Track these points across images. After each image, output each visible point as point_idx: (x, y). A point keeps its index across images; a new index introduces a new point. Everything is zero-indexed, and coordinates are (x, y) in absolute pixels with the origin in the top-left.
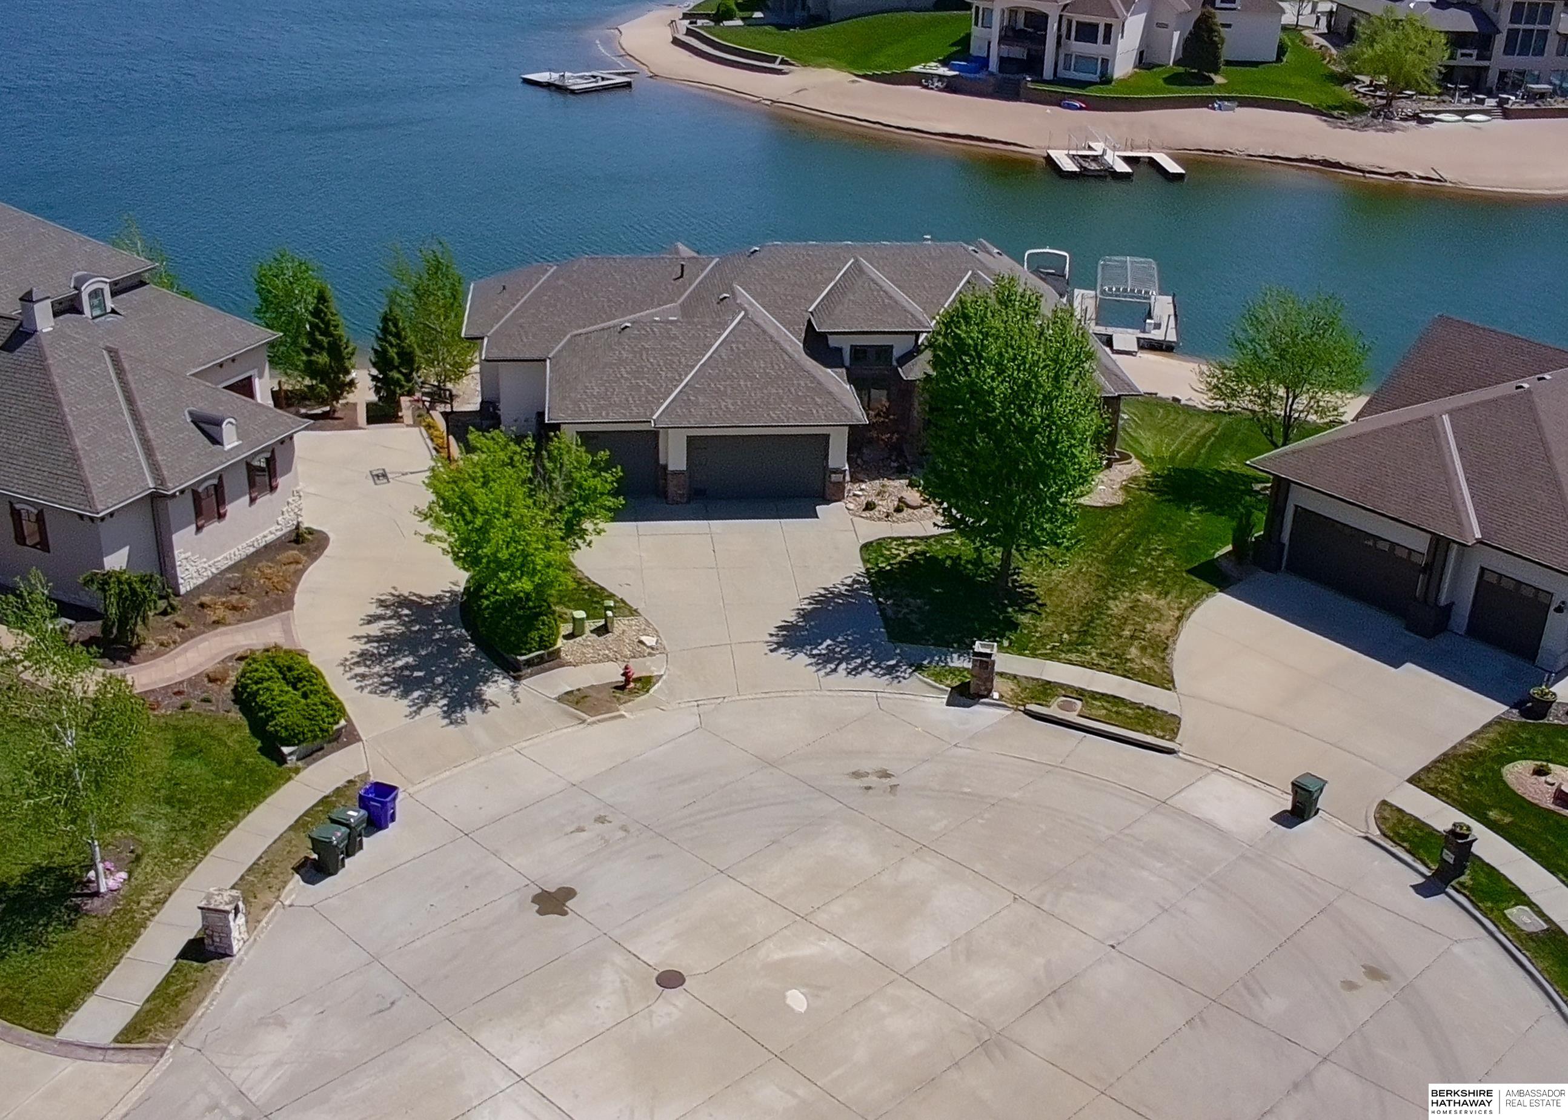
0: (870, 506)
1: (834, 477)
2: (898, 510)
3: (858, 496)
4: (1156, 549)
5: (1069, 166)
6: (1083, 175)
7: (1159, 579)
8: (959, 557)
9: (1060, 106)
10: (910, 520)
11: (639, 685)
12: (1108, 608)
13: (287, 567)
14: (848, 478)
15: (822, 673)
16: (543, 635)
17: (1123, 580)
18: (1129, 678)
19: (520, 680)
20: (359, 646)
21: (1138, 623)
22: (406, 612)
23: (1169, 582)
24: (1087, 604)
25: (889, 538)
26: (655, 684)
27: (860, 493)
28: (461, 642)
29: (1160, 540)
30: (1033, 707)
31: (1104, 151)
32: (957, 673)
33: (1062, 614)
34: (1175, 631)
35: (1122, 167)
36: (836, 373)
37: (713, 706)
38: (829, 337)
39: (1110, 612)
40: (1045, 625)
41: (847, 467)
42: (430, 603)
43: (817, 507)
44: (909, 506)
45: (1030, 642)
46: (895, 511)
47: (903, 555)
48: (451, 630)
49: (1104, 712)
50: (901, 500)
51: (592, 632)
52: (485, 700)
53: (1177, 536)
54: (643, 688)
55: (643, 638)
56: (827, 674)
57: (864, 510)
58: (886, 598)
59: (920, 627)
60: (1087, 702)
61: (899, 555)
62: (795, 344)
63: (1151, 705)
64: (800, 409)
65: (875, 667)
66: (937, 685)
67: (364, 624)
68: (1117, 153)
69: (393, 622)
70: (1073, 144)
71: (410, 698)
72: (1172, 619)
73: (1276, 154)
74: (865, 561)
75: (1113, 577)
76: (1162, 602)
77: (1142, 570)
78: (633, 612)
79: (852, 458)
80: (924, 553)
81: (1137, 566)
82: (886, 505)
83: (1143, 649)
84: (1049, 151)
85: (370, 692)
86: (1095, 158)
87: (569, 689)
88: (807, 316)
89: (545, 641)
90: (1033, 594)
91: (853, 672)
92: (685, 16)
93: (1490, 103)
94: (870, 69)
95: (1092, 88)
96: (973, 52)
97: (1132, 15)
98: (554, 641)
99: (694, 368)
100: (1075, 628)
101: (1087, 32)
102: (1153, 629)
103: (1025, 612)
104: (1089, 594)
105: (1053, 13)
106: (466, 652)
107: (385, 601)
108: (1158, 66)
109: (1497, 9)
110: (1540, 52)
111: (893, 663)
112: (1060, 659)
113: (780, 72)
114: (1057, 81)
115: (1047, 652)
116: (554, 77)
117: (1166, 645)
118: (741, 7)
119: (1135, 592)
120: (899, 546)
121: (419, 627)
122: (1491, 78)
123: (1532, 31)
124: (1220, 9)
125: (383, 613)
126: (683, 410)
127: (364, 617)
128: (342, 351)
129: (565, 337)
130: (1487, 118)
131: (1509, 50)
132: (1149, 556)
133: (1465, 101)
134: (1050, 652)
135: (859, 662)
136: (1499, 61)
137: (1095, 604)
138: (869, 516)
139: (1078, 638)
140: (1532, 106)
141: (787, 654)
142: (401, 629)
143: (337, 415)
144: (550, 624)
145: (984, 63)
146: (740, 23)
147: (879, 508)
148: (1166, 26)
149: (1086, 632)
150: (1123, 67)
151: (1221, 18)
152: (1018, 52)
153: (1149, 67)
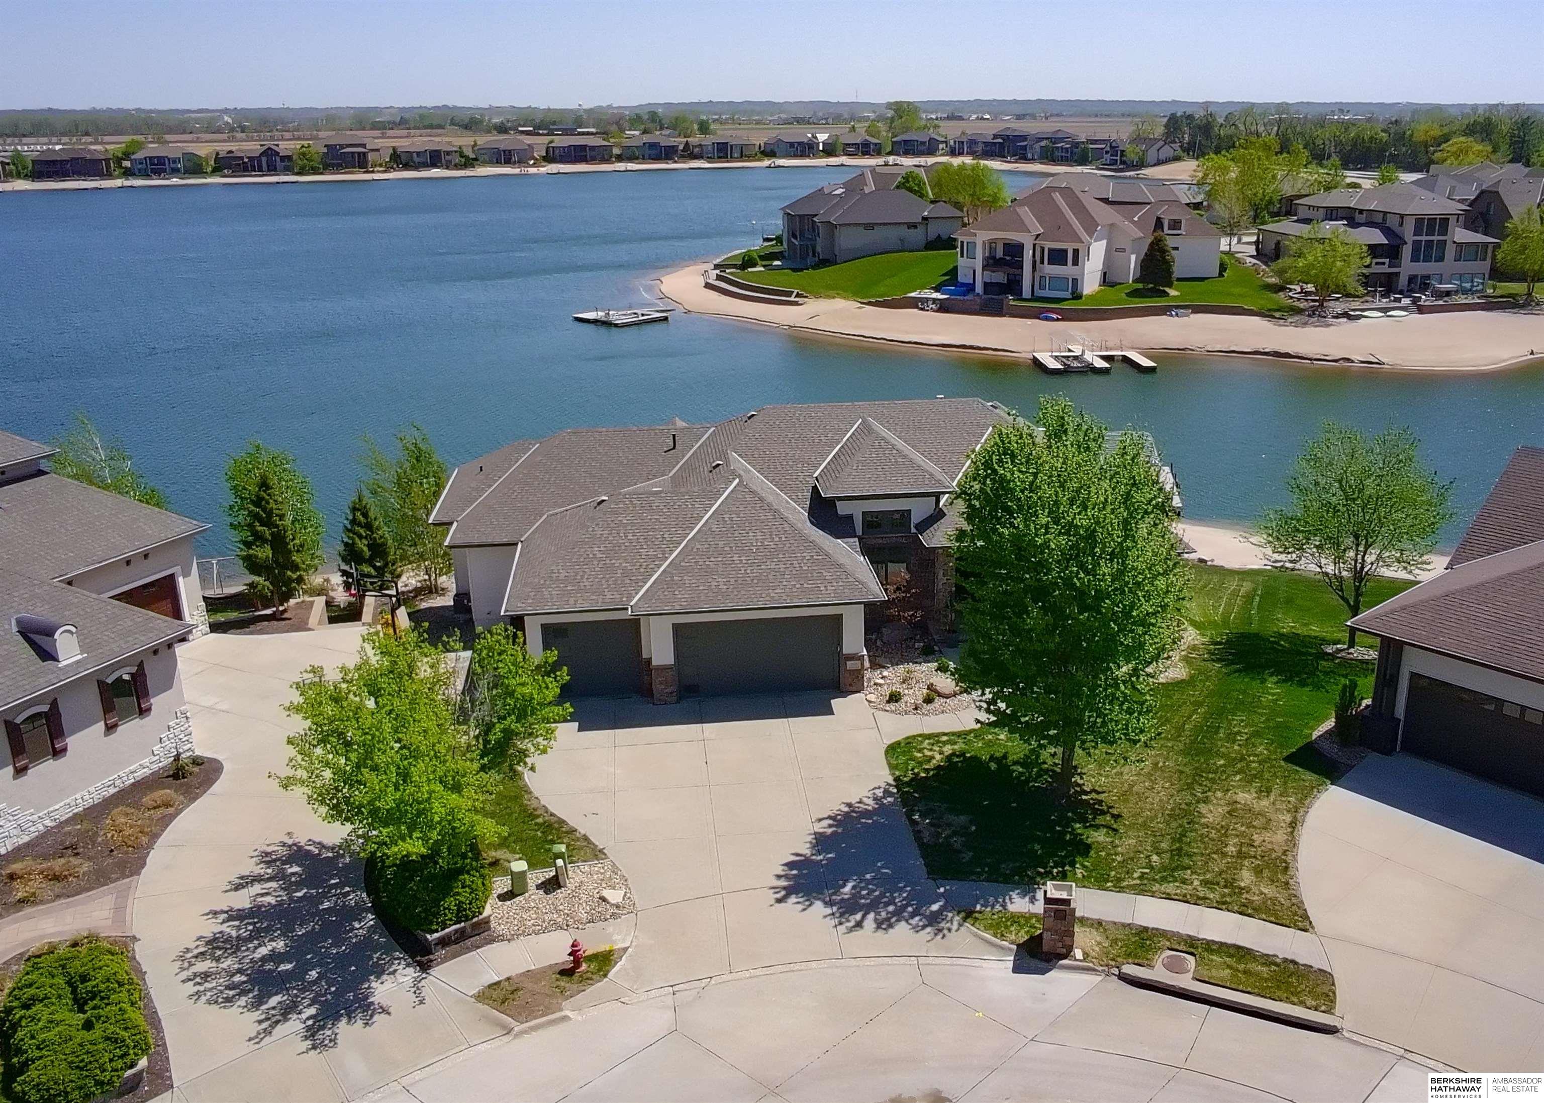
0: (894, 698)
1: (851, 665)
2: (928, 700)
3: (880, 685)
4: (1239, 733)
5: (1053, 364)
6: (1066, 372)
7: (1254, 772)
8: (1005, 756)
9: (1039, 318)
10: (942, 712)
11: (593, 966)
12: (1201, 815)
13: (152, 812)
14: (867, 664)
15: (842, 929)
16: (462, 901)
17: (1210, 776)
18: (1249, 915)
19: (430, 967)
20: (211, 928)
21: (1241, 835)
22: (296, 869)
23: (1266, 775)
24: (1172, 810)
25: (920, 735)
26: (616, 963)
27: (881, 681)
28: (356, 913)
29: (1242, 721)
30: (1130, 969)
31: (1083, 352)
32: (1022, 921)
33: (1144, 825)
34: (1292, 841)
35: (1100, 364)
36: (846, 543)
37: (694, 992)
38: (838, 503)
39: (1203, 820)
40: (1127, 843)
41: (865, 652)
42: (330, 855)
43: (832, 701)
44: (940, 695)
45: (1111, 869)
46: (924, 702)
47: (938, 757)
48: (348, 893)
49: (1228, 971)
50: (930, 687)
51: (538, 887)
52: (372, 1003)
53: (1262, 715)
54: (599, 970)
55: (607, 893)
56: (850, 930)
57: (888, 702)
58: (923, 816)
59: (968, 856)
60: (1202, 958)
61: (933, 756)
62: (799, 514)
63: (1290, 957)
64: (805, 585)
65: (913, 916)
66: (998, 941)
67: (230, 890)
68: (1095, 353)
69: (274, 884)
70: (1055, 347)
71: (264, 1007)
72: (1284, 825)
73: (1232, 349)
74: (892, 767)
75: (1198, 773)
76: (1265, 803)
77: (1232, 762)
78: (598, 854)
79: (871, 639)
80: (963, 754)
81: (1223, 756)
82: (914, 694)
83: (1258, 871)
84: (1035, 354)
85: (209, 1002)
86: (1076, 358)
87: (497, 979)
88: (812, 482)
89: (465, 910)
90: (1100, 802)
91: (883, 925)
92: (716, 267)
93: (1406, 301)
94: (872, 297)
95: (1066, 303)
96: (960, 279)
97: (1095, 241)
98: (479, 908)
99: (680, 544)
100: (1164, 845)
101: (1058, 257)
102: (1264, 841)
103: (1097, 827)
104: (1172, 796)
105: (1028, 242)
106: (361, 928)
107: (270, 853)
108: (1120, 284)
109: (1401, 225)
110: (1441, 259)
111: (935, 907)
112: (1154, 892)
113: (796, 304)
114: (1035, 298)
115: (1135, 882)
116: (600, 315)
117: (1285, 862)
118: (762, 258)
119: (1228, 790)
120: (933, 745)
121: (305, 890)
122: (1403, 281)
123: (1433, 241)
124: (1168, 235)
125: (262, 872)
126: (666, 593)
127: (233, 878)
128: (288, 544)
129: (541, 517)
130: (1406, 313)
131: (1415, 258)
132: (1234, 741)
133: (1384, 300)
134: (1139, 882)
135: (891, 908)
136: (1408, 267)
137: (1183, 809)
138: (893, 708)
139: (1172, 858)
140: (1441, 302)
141: (798, 903)
142: (280, 896)
143: (285, 616)
144: (474, 886)
145: (971, 288)
146: (762, 269)
147: (905, 698)
148: (1123, 250)
149: (1180, 849)
150: (1091, 285)
151: (1170, 242)
152: (1000, 277)
153: (1113, 285)
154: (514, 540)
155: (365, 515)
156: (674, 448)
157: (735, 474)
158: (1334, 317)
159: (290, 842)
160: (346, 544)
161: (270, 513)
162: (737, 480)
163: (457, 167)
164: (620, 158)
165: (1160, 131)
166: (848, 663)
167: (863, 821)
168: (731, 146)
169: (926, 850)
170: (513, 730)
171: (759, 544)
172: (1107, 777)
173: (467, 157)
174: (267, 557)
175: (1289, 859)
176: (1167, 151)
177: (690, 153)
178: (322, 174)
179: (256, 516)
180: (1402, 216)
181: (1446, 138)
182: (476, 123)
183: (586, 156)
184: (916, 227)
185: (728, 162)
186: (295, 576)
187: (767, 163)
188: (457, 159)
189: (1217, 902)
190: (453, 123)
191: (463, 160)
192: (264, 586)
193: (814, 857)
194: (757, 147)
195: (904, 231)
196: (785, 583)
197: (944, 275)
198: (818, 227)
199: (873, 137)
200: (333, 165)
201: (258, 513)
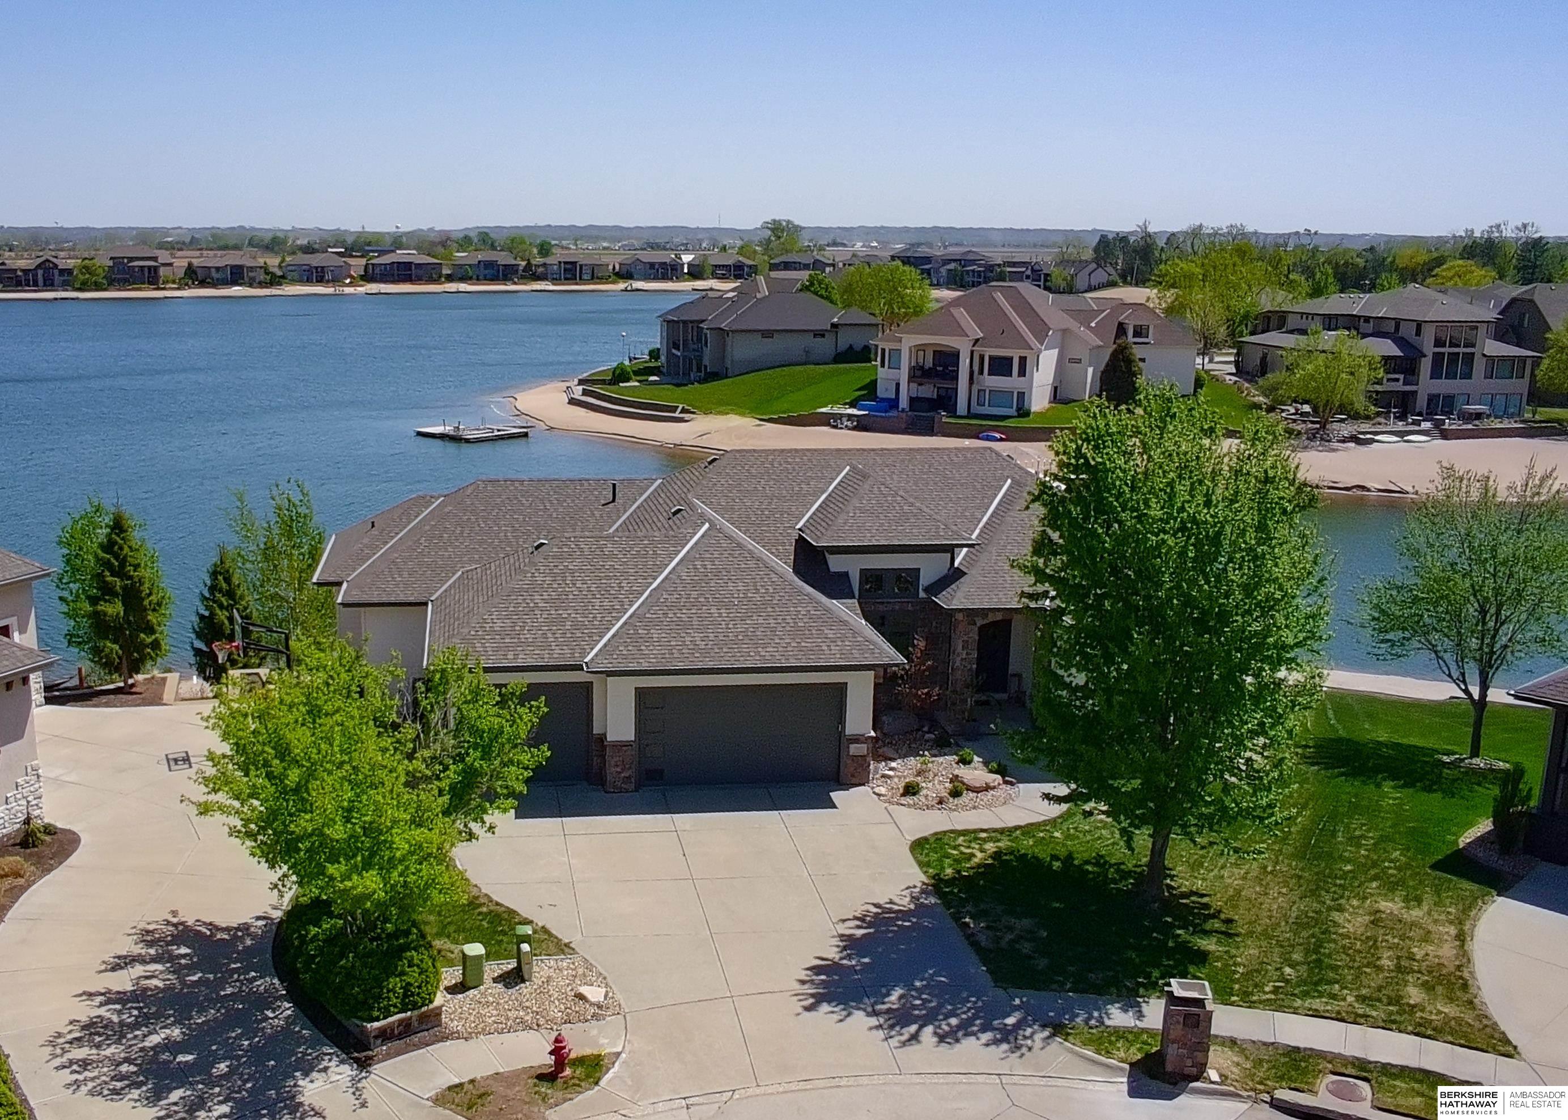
0: (910, 790)
1: (855, 749)
2: (955, 794)
3: (889, 777)
4: (1364, 836)
7: (1394, 879)
8: (1070, 857)
9: (977, 438)
10: (974, 808)
11: (580, 1070)
12: (1336, 924)
14: (873, 751)
15: (894, 1042)
16: (409, 984)
17: (1338, 882)
19: (370, 1065)
20: (85, 1011)
21: (1396, 947)
22: (184, 950)
23: (1411, 883)
24: (1297, 918)
25: (952, 831)
26: (608, 1069)
27: (891, 773)
28: (269, 999)
29: (1362, 824)
30: (1287, 1095)
32: (1131, 1038)
33: (1265, 934)
34: (1464, 956)
36: (844, 604)
37: (715, 1106)
38: (829, 554)
39: (1341, 931)
40: (1248, 953)
41: (872, 734)
42: (226, 937)
43: (833, 793)
44: (970, 789)
45: (1234, 981)
46: (949, 795)
47: (979, 855)
48: (255, 979)
49: (1417, 1098)
50: (955, 779)
51: (495, 980)
52: (301, 1104)
53: (1386, 819)
54: (588, 1075)
55: (584, 990)
56: (905, 1044)
57: (903, 795)
58: (975, 919)
59: (1042, 963)
61: (973, 855)
62: (782, 567)
64: (803, 644)
65: (983, 1030)
66: (1103, 1059)
67: (106, 970)
69: (159, 967)
71: (163, 1103)
72: (1448, 937)
74: (921, 864)
75: (1321, 878)
76: (1417, 913)
77: (1362, 868)
78: (564, 948)
79: (880, 719)
80: (1011, 852)
81: (1349, 861)
82: (935, 787)
83: (1428, 988)
85: (91, 1093)
87: (457, 1081)
88: (795, 534)
89: (413, 995)
90: (1206, 906)
91: (947, 1039)
92: (581, 382)
93: (1426, 425)
94: (774, 413)
95: (1011, 420)
96: (881, 393)
97: (1045, 349)
98: (429, 994)
99: (642, 594)
100: (1296, 957)
101: (1001, 366)
102: (1427, 955)
103: (1207, 933)
104: (1294, 903)
105: (964, 348)
106: (276, 1017)
107: (152, 932)
108: (1075, 401)
109: (1418, 333)
110: (1468, 375)
111: (1010, 1021)
112: (1296, 1008)
113: (681, 420)
114: (970, 415)
115: (1268, 996)
116: (448, 429)
117: (1461, 978)
118: (637, 373)
119: (1366, 898)
120: (970, 842)
121: (200, 975)
122: (1422, 402)
123: (1458, 354)
124: (1135, 343)
125: (143, 952)
126: (630, 648)
127: (108, 957)
128: (143, 599)
129: (454, 574)
130: (1428, 438)
131: (1435, 374)
132: (1359, 846)
133: (1401, 423)
134: (1273, 997)
135: (954, 1021)
136: (1426, 385)
137: (1313, 918)
138: (911, 802)
139: (1311, 970)
140: (1470, 426)
141: (833, 1012)
142: (169, 980)
143: (134, 690)
144: (424, 965)
145: (894, 403)
146: (637, 384)
147: (924, 792)
148: (1079, 361)
149: (1319, 961)
150: (1039, 401)
151: (1138, 352)
152: (928, 391)
153: (1067, 402)
154: (424, 600)
155: (228, 580)
156: (614, 501)
157: (703, 518)
158: (1339, 441)
159: (175, 920)
160: (202, 617)
161: (123, 562)
162: (707, 525)
163: (262, 285)
164: (450, 278)
165: (1088, 255)
166: (852, 746)
167: (900, 923)
168: (581, 266)
169: (984, 955)
170: (476, 770)
171: (741, 595)
172: (1204, 879)
173: (273, 274)
174: (118, 614)
175: (1466, 975)
176: (1100, 276)
177: (532, 274)
178: (105, 290)
179: (107, 564)
180: (1419, 325)
181: (1440, 261)
182: (279, 244)
183: (410, 275)
184: (823, 336)
185: (577, 284)
186: (149, 640)
187: (622, 286)
188: (262, 277)
189: (1384, 1021)
190: (251, 244)
191: (268, 277)
192: (112, 650)
193: (844, 962)
194: (611, 267)
195: (809, 340)
196: (777, 641)
197: (859, 389)
198: (706, 335)
199: (748, 258)
200: (119, 281)
201: (109, 560)
